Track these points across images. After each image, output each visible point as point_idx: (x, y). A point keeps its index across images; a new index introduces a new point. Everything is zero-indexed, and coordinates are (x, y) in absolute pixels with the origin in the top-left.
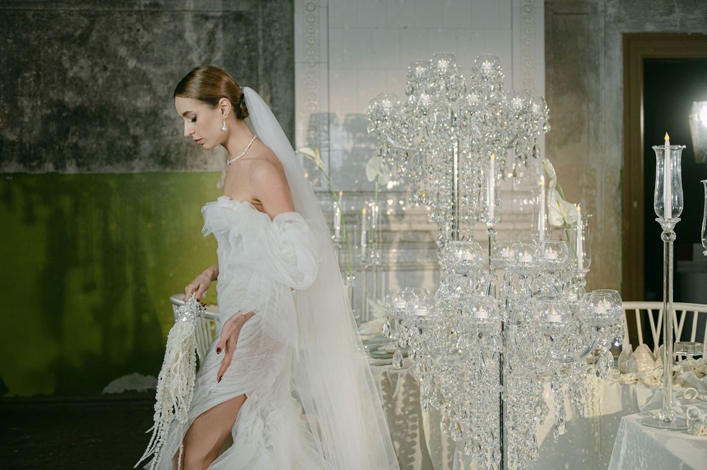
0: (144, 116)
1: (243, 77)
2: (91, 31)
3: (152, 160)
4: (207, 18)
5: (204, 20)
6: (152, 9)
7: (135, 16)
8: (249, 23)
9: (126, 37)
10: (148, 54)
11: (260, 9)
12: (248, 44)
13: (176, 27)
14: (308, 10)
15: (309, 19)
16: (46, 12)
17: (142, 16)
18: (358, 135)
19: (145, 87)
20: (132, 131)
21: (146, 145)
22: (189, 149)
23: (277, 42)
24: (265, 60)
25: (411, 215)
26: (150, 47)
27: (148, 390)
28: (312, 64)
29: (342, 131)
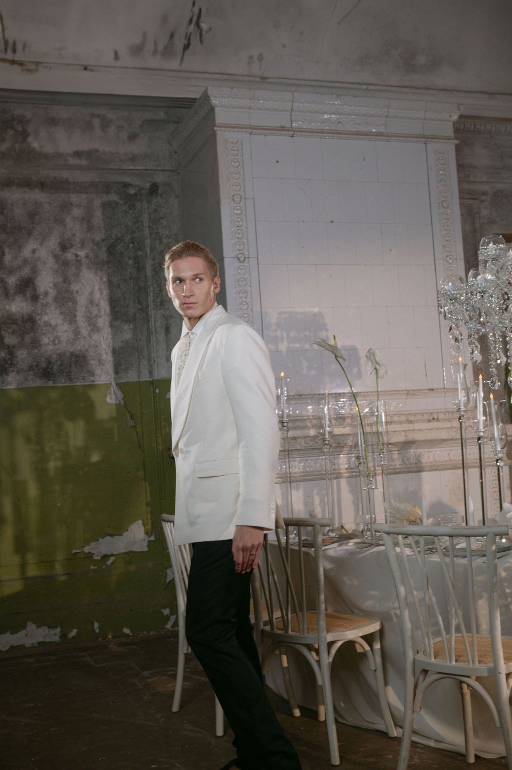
0: (20, 322)
1: (130, 278)
3: (31, 372)
11: (145, 205)
12: (133, 243)
14: (234, 201)
15: (236, 211)
20: (6, 341)
22: (74, 360)
23: (165, 241)
24: (154, 259)
27: (39, 643)
28: (242, 259)
29: (275, 331)
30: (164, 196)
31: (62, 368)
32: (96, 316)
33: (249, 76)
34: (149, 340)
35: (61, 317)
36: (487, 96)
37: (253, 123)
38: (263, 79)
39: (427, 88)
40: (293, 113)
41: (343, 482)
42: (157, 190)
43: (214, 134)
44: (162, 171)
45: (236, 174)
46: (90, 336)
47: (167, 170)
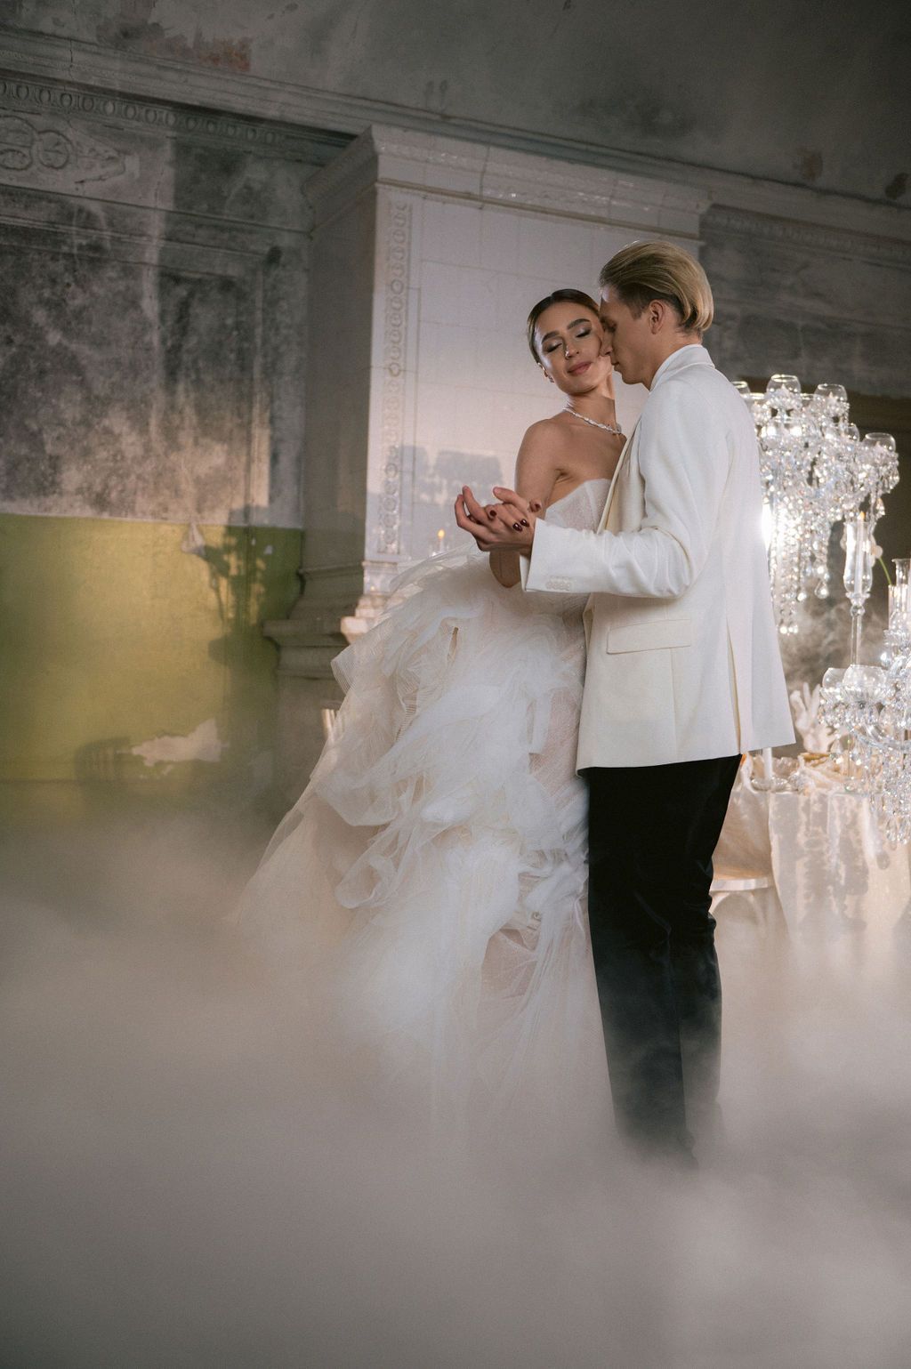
0: (69, 424)
1: (231, 379)
3: (80, 497)
4: (178, 280)
5: (172, 282)
6: (91, 255)
7: (62, 262)
8: (241, 297)
9: (47, 293)
10: (81, 326)
11: (260, 277)
12: (238, 330)
13: (128, 288)
14: (392, 289)
15: (393, 304)
17: (75, 262)
19: (74, 378)
20: (49, 448)
22: (141, 485)
23: (284, 331)
24: (265, 356)
26: (84, 314)
28: (395, 372)
29: (433, 476)
30: (288, 268)
31: (123, 495)
32: (178, 428)
33: (425, 111)
34: (248, 469)
35: (128, 423)
36: (750, 181)
37: (430, 183)
38: (445, 118)
39: (670, 160)
40: (485, 176)
42: (279, 257)
43: (374, 193)
44: (289, 231)
45: (398, 252)
46: (166, 454)
47: (296, 232)
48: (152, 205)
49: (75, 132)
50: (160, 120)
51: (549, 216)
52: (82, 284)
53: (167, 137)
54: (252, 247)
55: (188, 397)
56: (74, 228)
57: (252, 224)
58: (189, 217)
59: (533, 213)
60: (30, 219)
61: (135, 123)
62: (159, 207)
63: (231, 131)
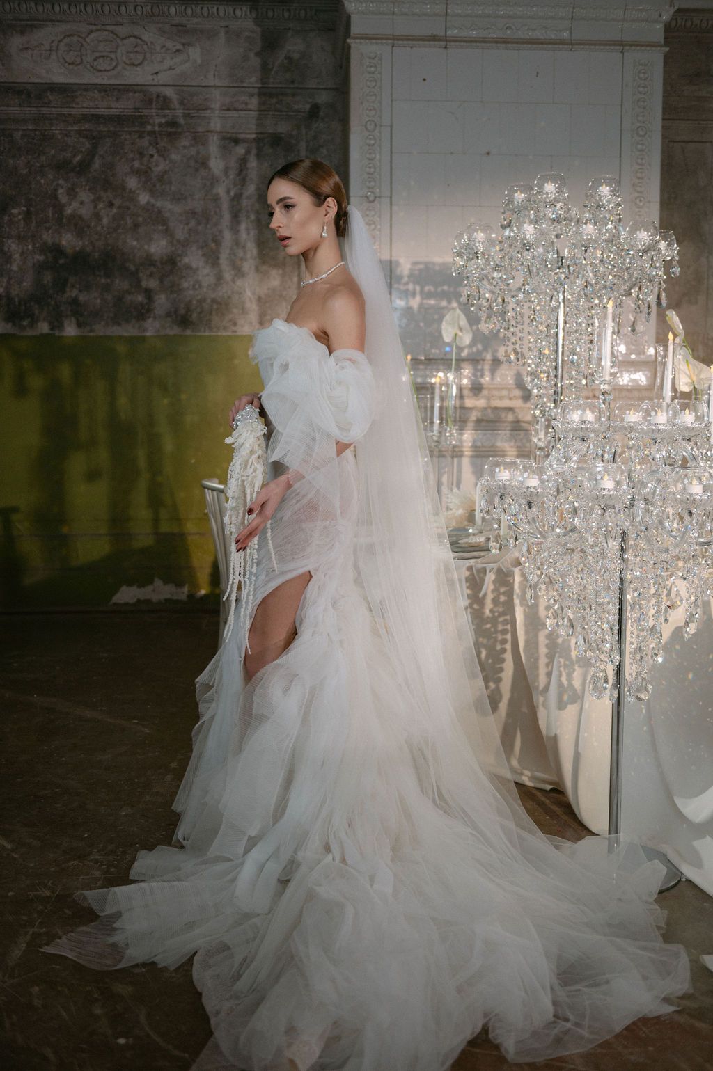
0: (159, 264)
2: (94, 156)
3: (169, 319)
4: (236, 141)
5: (233, 144)
6: (169, 130)
7: (147, 138)
8: (289, 148)
9: (136, 164)
10: (163, 187)
11: (303, 130)
13: (198, 153)
14: (367, 129)
15: (368, 141)
16: (37, 132)
17: (156, 137)
18: (427, 289)
19: (160, 228)
20: (144, 284)
21: (162, 301)
22: (215, 306)
25: (490, 389)
26: (166, 177)
27: (166, 600)
28: (371, 199)
29: (407, 283)
30: (326, 120)
31: (202, 315)
32: (241, 259)
35: (203, 259)
37: (397, 32)
40: (448, 18)
41: (466, 462)
42: (318, 112)
43: (349, 47)
44: (325, 89)
45: (371, 95)
46: (234, 281)
47: (330, 89)
48: (213, 84)
49: (149, 35)
50: (213, 14)
51: (509, 45)
52: (163, 153)
53: (221, 27)
54: (296, 107)
55: (248, 234)
56: (153, 111)
57: (294, 88)
58: (243, 89)
59: (494, 45)
60: (121, 108)
61: (195, 20)
62: (217, 84)
63: (270, 14)
